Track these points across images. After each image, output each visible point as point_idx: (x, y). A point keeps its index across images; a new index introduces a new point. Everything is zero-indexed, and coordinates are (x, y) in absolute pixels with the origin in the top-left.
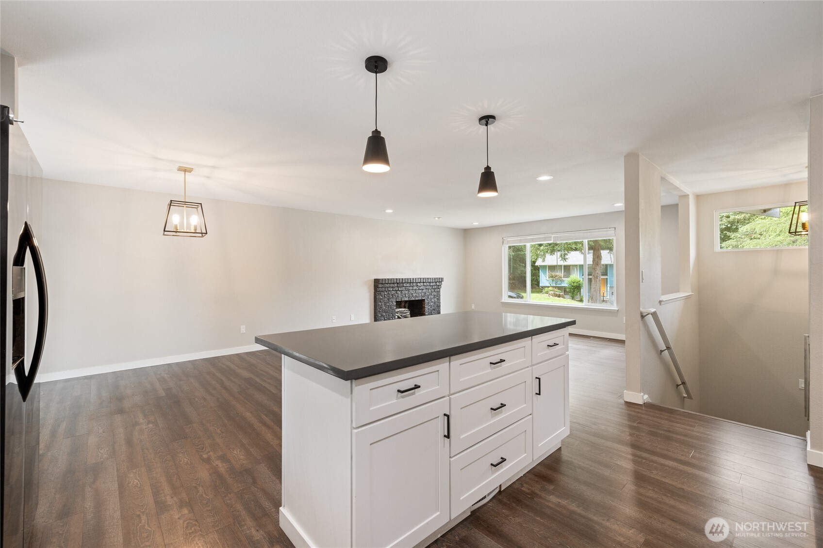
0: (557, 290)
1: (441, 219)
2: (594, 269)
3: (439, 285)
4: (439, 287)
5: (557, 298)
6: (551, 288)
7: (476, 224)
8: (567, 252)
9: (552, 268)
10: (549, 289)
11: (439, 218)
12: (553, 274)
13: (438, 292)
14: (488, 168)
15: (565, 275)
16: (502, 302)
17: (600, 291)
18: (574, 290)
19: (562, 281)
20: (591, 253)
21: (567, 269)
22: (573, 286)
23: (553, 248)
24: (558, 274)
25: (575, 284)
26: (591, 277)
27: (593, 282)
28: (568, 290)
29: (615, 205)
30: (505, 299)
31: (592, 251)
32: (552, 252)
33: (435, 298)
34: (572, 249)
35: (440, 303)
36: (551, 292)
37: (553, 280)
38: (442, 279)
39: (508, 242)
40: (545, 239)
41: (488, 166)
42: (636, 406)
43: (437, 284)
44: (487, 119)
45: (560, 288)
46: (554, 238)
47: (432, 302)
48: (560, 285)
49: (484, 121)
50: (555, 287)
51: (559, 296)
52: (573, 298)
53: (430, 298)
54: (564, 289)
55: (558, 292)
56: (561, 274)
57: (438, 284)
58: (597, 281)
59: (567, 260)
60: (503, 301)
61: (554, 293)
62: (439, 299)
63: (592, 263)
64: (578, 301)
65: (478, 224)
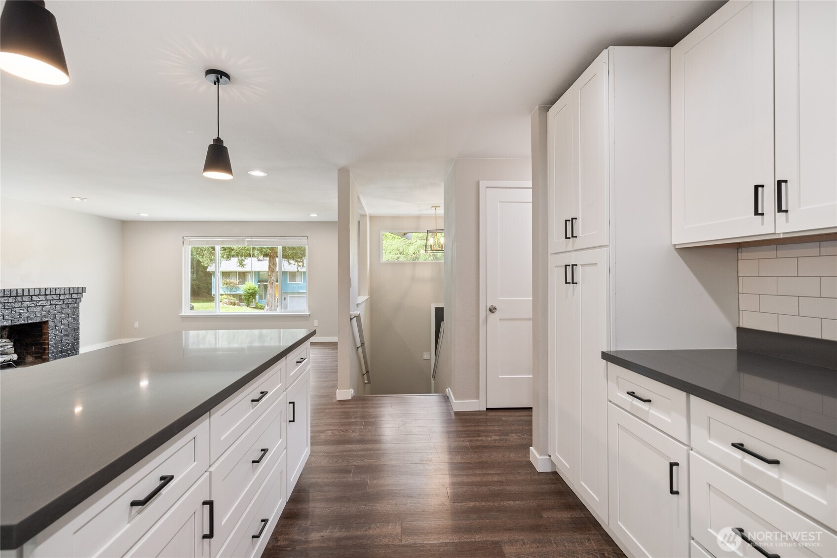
0: (232, 298)
1: (85, 200)
2: (270, 275)
3: (76, 299)
4: (77, 301)
5: (231, 306)
6: (225, 296)
7: (144, 215)
8: (244, 259)
9: (226, 274)
10: (223, 297)
11: (82, 199)
12: (228, 281)
13: (74, 308)
14: (218, 142)
15: (241, 282)
16: (181, 316)
17: (275, 297)
18: (249, 298)
19: (238, 288)
20: (266, 260)
21: (243, 276)
22: (248, 293)
23: (229, 253)
24: (232, 280)
25: (251, 291)
26: (267, 284)
27: (269, 288)
28: (243, 297)
29: (311, 215)
30: (186, 311)
31: (268, 259)
32: (229, 257)
33: (68, 317)
34: (249, 255)
35: (78, 324)
36: (226, 300)
37: (227, 288)
38: (83, 290)
39: (191, 243)
40: (238, 242)
41: (218, 138)
42: (347, 403)
43: (73, 296)
44: (218, 75)
45: (234, 296)
46: (247, 242)
47: (62, 324)
48: (235, 293)
49: (213, 77)
50: (230, 295)
51: (234, 304)
52: (248, 305)
53: (58, 318)
54: (239, 297)
55: (233, 300)
56: (235, 280)
57: (75, 296)
58: (272, 288)
59: (245, 266)
60: (183, 314)
61: (229, 301)
62: (76, 319)
63: (268, 270)
64: (253, 308)
65: (148, 215)
